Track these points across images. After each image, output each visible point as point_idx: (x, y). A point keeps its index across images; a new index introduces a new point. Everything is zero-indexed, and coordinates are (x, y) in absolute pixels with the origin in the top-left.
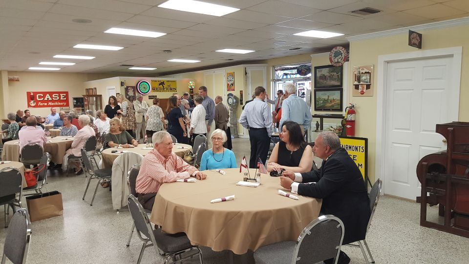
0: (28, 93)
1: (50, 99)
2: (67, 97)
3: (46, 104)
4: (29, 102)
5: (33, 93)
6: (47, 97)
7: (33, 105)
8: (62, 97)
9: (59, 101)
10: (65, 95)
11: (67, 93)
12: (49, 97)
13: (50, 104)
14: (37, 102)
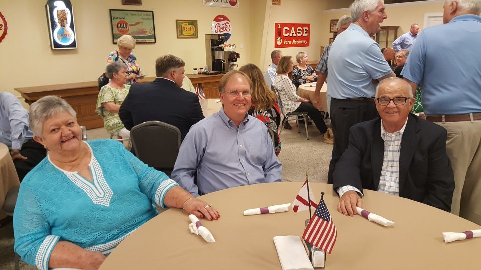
0: (276, 25)
1: (294, 35)
2: (308, 32)
3: (290, 42)
4: (276, 39)
5: (280, 24)
6: (292, 32)
7: (279, 44)
8: (305, 32)
9: (302, 38)
10: (307, 29)
11: (308, 26)
12: (294, 32)
13: (294, 42)
14: (283, 39)
